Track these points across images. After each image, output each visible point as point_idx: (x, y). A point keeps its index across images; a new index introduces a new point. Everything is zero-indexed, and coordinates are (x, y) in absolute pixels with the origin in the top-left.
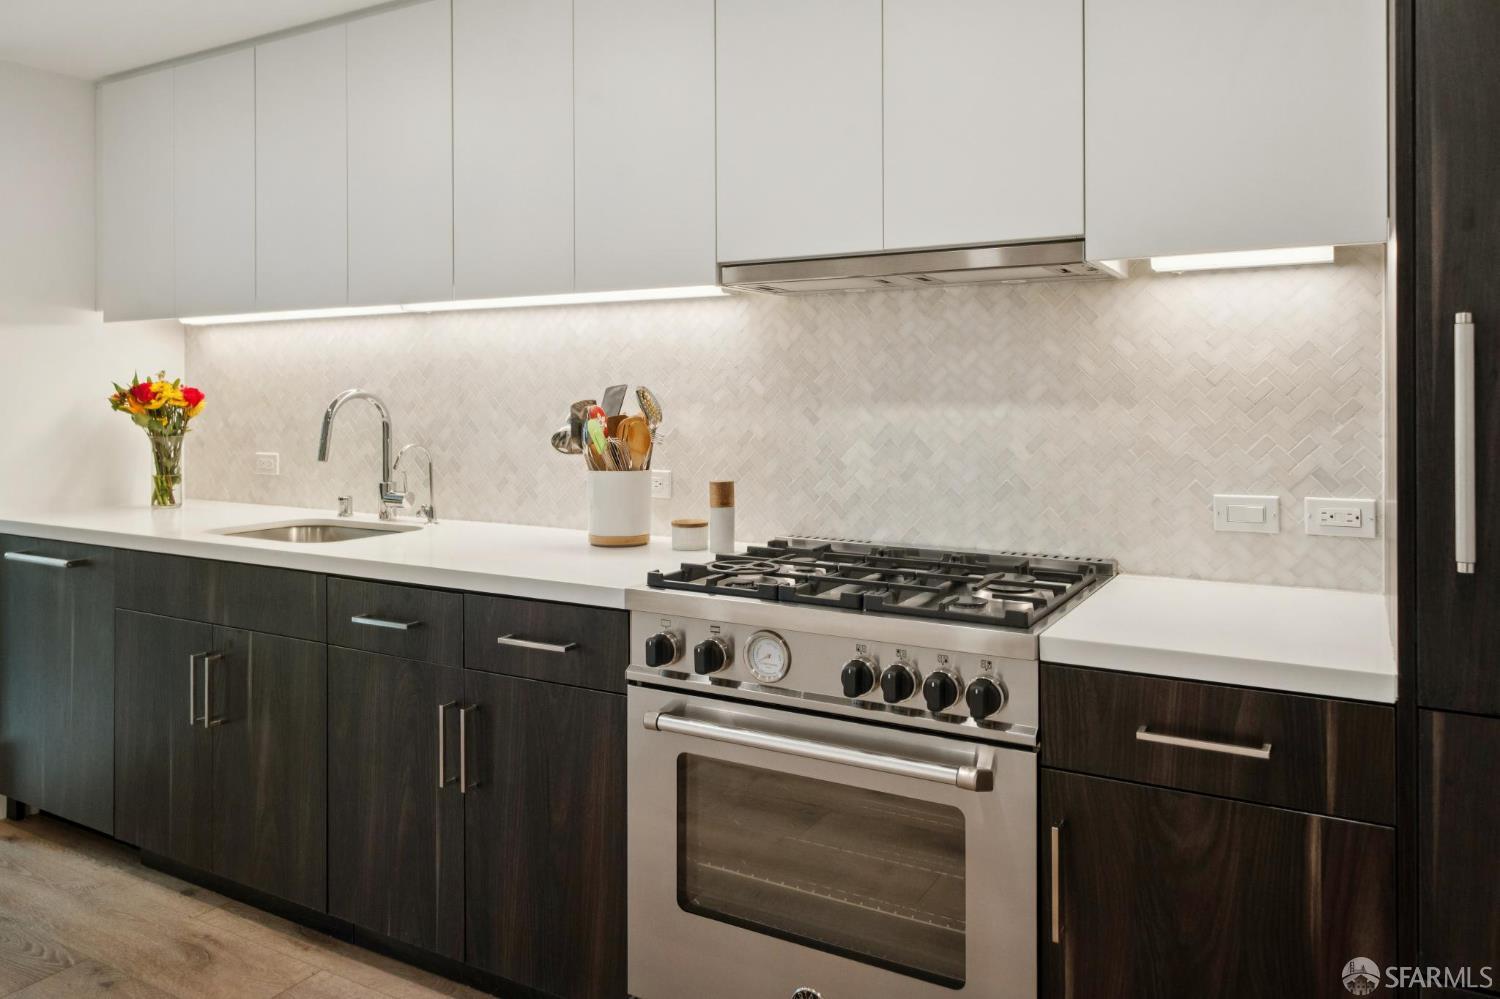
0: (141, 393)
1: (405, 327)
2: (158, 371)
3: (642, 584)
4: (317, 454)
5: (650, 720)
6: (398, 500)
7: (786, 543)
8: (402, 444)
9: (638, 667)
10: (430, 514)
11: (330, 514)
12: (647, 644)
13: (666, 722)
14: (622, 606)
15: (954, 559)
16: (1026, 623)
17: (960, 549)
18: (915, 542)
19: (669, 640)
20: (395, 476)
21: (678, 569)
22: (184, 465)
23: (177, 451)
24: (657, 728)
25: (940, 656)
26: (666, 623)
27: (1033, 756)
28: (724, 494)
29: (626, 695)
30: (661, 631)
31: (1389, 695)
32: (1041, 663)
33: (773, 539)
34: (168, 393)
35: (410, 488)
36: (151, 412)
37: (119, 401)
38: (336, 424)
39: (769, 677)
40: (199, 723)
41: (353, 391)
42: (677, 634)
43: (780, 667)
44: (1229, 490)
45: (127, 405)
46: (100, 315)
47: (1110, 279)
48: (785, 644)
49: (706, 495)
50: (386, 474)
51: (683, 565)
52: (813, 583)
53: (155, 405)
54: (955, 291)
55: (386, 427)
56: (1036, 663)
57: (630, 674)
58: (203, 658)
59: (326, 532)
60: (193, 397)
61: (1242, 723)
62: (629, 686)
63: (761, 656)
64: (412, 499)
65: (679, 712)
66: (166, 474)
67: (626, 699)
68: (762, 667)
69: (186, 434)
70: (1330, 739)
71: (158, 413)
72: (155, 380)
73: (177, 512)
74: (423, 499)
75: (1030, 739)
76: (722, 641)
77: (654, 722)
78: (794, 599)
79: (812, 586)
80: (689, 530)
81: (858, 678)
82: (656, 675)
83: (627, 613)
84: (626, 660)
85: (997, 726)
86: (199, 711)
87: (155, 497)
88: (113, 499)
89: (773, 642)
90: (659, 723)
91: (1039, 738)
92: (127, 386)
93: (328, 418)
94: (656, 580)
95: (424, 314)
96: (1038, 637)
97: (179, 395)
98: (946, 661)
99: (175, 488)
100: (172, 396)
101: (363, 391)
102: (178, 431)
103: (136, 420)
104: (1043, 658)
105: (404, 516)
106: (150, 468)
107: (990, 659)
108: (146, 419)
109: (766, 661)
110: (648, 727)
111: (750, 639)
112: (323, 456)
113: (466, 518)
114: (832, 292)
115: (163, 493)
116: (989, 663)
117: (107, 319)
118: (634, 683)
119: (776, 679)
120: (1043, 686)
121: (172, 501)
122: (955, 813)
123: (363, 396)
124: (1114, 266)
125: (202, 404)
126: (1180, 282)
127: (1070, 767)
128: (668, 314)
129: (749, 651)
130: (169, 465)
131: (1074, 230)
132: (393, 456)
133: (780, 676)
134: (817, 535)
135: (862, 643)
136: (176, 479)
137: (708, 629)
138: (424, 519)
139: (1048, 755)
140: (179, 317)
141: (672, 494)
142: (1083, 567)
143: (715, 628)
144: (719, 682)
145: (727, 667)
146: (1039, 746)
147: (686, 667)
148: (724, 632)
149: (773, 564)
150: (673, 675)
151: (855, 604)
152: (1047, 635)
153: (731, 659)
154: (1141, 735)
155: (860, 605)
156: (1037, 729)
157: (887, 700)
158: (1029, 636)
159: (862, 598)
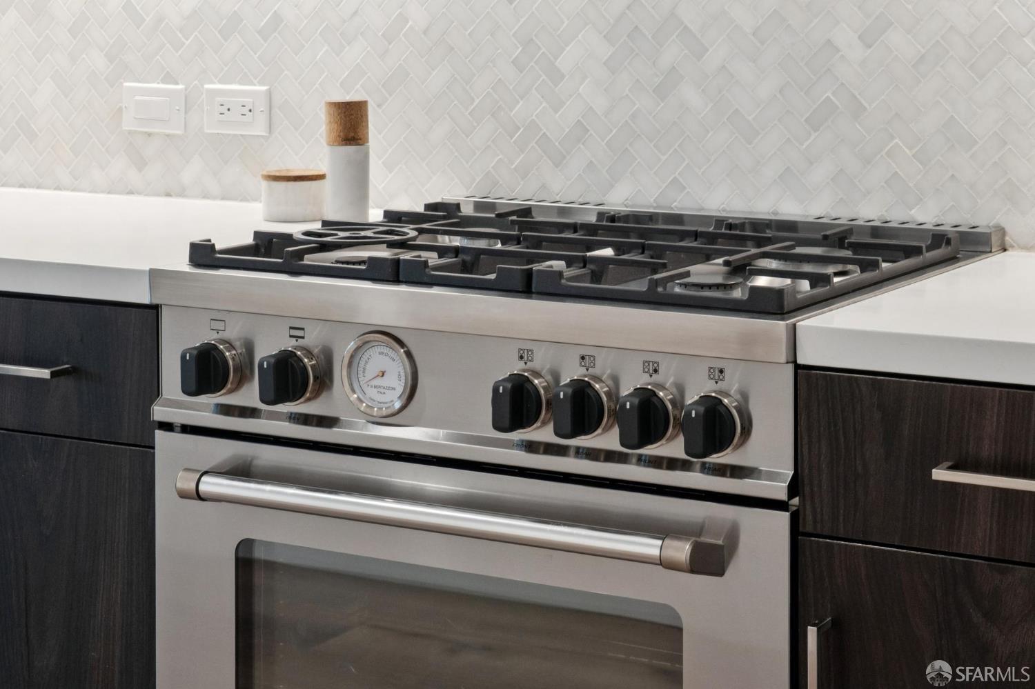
3: (180, 262)
5: (185, 483)
7: (458, 206)
9: (173, 402)
12: (183, 357)
13: (212, 485)
14: (145, 300)
15: (730, 226)
16: (781, 306)
17: (751, 213)
18: (681, 203)
19: (222, 354)
21: (249, 240)
24: (199, 496)
25: (646, 363)
26: (220, 326)
27: (783, 518)
28: (349, 122)
29: (153, 448)
30: (209, 337)
32: (798, 367)
33: (437, 199)
39: (380, 409)
42: (237, 344)
43: (400, 390)
48: (409, 354)
49: (321, 125)
51: (257, 235)
52: (468, 258)
56: (791, 367)
57: (159, 412)
62: (157, 432)
63: (369, 375)
65: (242, 471)
67: (154, 454)
68: (372, 393)
75: (778, 490)
76: (309, 353)
77: (193, 486)
78: (425, 279)
79: (464, 262)
80: (291, 184)
81: (515, 402)
82: (203, 410)
83: (155, 309)
84: (154, 391)
85: (737, 472)
89: (386, 350)
90: (202, 487)
91: (794, 488)
94: (203, 255)
96: (794, 326)
98: (656, 371)
104: (801, 360)
107: (720, 365)
109: (378, 382)
110: (183, 495)
111: (352, 345)
116: (721, 371)
118: (167, 427)
119: (390, 411)
120: (801, 404)
127: (842, 534)
129: (350, 364)
133: (398, 405)
134: (513, 195)
135: (528, 346)
137: (287, 332)
139: (809, 518)
142: (939, 239)
143: (297, 331)
144: (305, 420)
145: (316, 394)
146: (796, 501)
147: (250, 395)
148: (313, 338)
149: (410, 231)
150: (226, 410)
151: (519, 283)
152: (809, 323)
153: (324, 380)
154: (939, 474)
155: (527, 286)
156: (791, 473)
157: (558, 433)
158: (779, 326)
159: (529, 274)
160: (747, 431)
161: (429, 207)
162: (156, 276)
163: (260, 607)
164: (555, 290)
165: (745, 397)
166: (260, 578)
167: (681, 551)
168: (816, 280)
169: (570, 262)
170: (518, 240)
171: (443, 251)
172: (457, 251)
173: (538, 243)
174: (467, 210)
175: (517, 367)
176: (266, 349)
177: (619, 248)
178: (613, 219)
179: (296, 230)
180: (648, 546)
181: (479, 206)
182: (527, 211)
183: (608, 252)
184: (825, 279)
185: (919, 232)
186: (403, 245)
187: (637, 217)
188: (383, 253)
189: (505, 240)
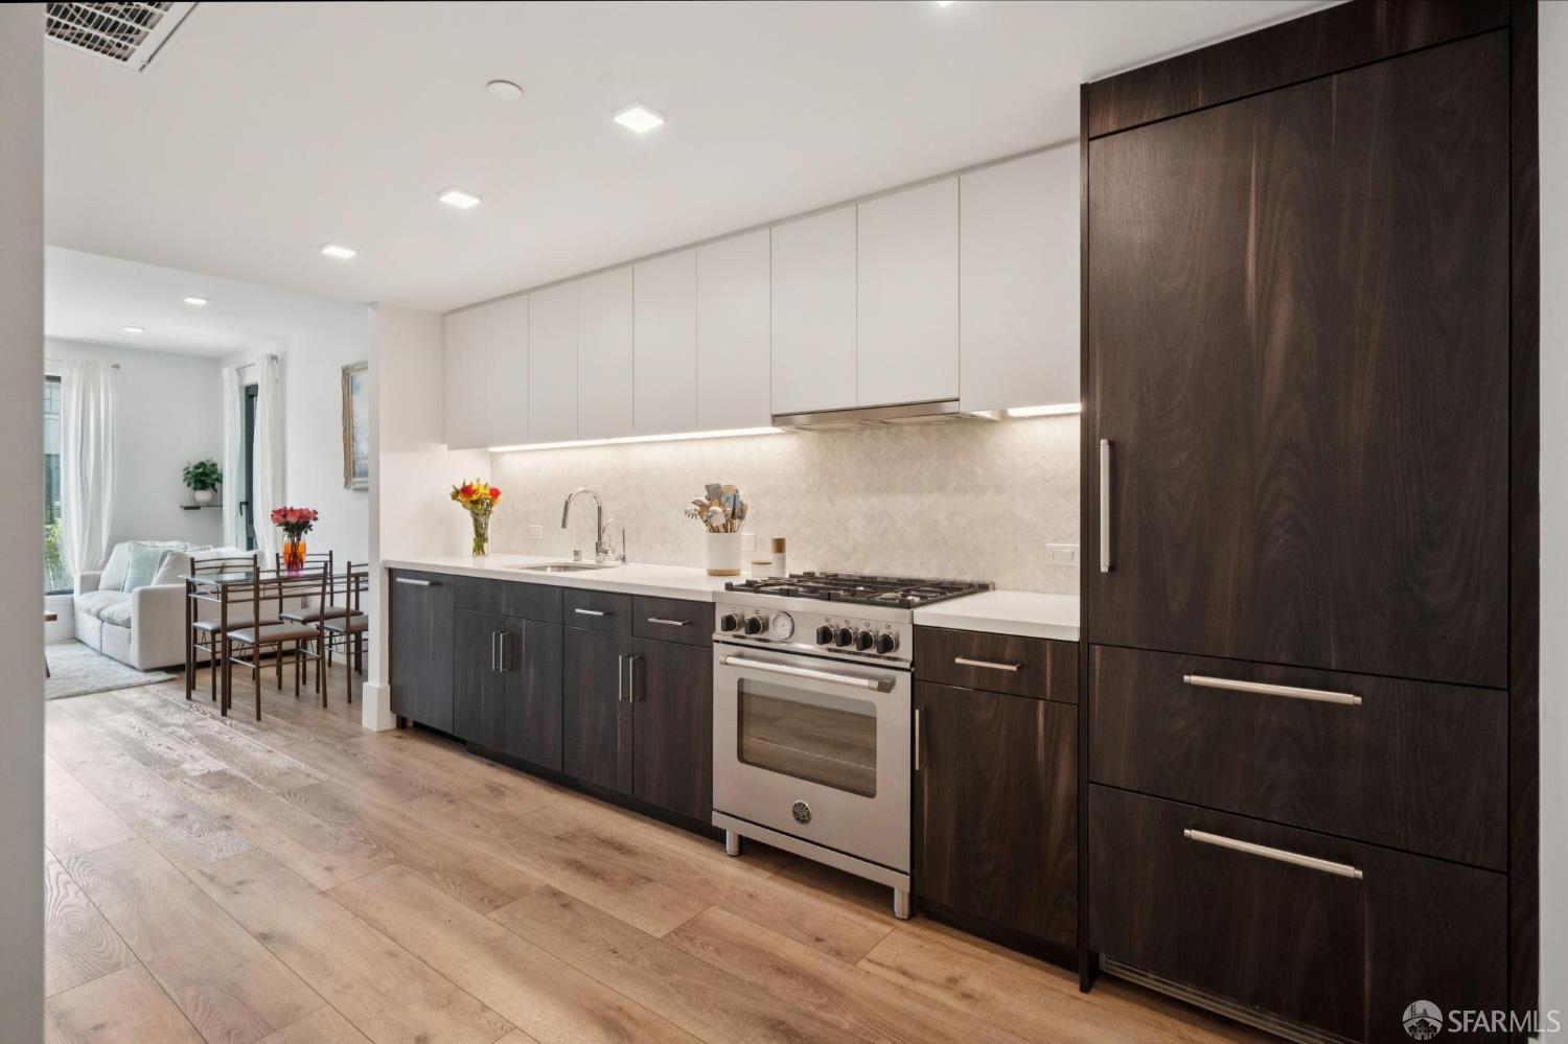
0: (467, 491)
1: (610, 452)
2: (476, 478)
3: (721, 589)
4: (560, 524)
5: (723, 659)
6: (606, 552)
7: (814, 574)
8: (608, 520)
9: (719, 634)
10: (623, 559)
11: (570, 560)
12: (722, 619)
13: (731, 660)
14: (711, 600)
16: (912, 606)
19: (734, 618)
20: (605, 538)
21: (745, 582)
22: (490, 533)
23: (486, 524)
24: (726, 664)
25: (866, 623)
26: (734, 609)
27: (909, 674)
28: (780, 546)
29: (713, 648)
30: (730, 613)
31: (1075, 637)
32: (914, 625)
33: (809, 571)
34: (482, 490)
35: (613, 544)
36: (472, 502)
37: (455, 496)
38: (571, 507)
39: (783, 637)
40: (498, 670)
41: (581, 489)
42: (739, 615)
43: (789, 631)
44: (1054, 541)
45: (459, 497)
46: (445, 447)
47: (991, 421)
48: (792, 619)
49: (770, 546)
50: (600, 537)
51: (748, 581)
53: (475, 497)
54: (908, 429)
55: (600, 509)
56: (912, 625)
57: (715, 637)
58: (498, 634)
59: (566, 568)
60: (495, 493)
61: (1008, 653)
62: (714, 643)
63: (780, 626)
64: (614, 551)
65: (740, 656)
66: (480, 538)
67: (713, 650)
68: (780, 632)
69: (492, 515)
70: (1048, 660)
71: (475, 502)
72: (475, 483)
73: (486, 559)
74: (620, 552)
75: (907, 665)
76: (761, 619)
77: (725, 661)
78: (797, 595)
80: (760, 566)
81: (825, 636)
82: (729, 636)
83: (713, 604)
84: (713, 630)
85: (895, 659)
86: (497, 664)
87: (474, 551)
88: (452, 551)
89: (785, 618)
90: (728, 661)
91: (912, 665)
92: (459, 487)
93: (567, 503)
94: (731, 588)
95: (621, 445)
96: (913, 612)
97: (487, 491)
98: (870, 626)
99: (485, 545)
100: (484, 492)
101: (588, 489)
102: (487, 512)
103: (465, 506)
104: (915, 623)
105: (610, 560)
106: (472, 534)
107: (889, 624)
108: (470, 505)
109: (782, 628)
110: (722, 663)
111: (774, 616)
112: (564, 526)
113: (644, 561)
114: (843, 430)
115: (479, 548)
116: (889, 626)
117: (449, 449)
118: (717, 641)
119: (786, 638)
120: (915, 637)
121: (484, 553)
122: (872, 706)
123: (587, 492)
124: (987, 414)
125: (500, 497)
126: (1028, 422)
128: (754, 443)
129: (774, 622)
130: (482, 532)
131: (955, 396)
132: (604, 524)
133: (788, 636)
135: (828, 617)
136: (485, 540)
137: (754, 612)
138: (620, 562)
139: (917, 675)
140: (487, 447)
141: (755, 547)
142: (971, 585)
143: (757, 612)
144: (760, 640)
145: (763, 632)
146: (913, 669)
147: (742, 632)
148: (763, 614)
149: (795, 580)
150: (735, 636)
151: (826, 597)
152: (917, 611)
153: (766, 627)
154: (958, 660)
155: (829, 598)
156: (911, 659)
157: (838, 645)
158: (907, 612)
159: (830, 594)
160: (897, 646)
161: (805, 573)
162: (714, 594)
163: (746, 708)
164: (839, 600)
165: (898, 635)
166: (745, 697)
167: (875, 684)
168: (922, 597)
169: (845, 590)
170: (830, 584)
171: (804, 587)
172: (809, 587)
173: (836, 585)
174: (817, 575)
175: (825, 624)
176: (748, 617)
177: (865, 587)
178: (864, 578)
179: (759, 580)
180: (865, 682)
181: (822, 573)
182: (836, 575)
183: (862, 588)
184: (926, 597)
185: (965, 584)
186: (792, 585)
187: (872, 578)
188: (786, 587)
189: (826, 583)
